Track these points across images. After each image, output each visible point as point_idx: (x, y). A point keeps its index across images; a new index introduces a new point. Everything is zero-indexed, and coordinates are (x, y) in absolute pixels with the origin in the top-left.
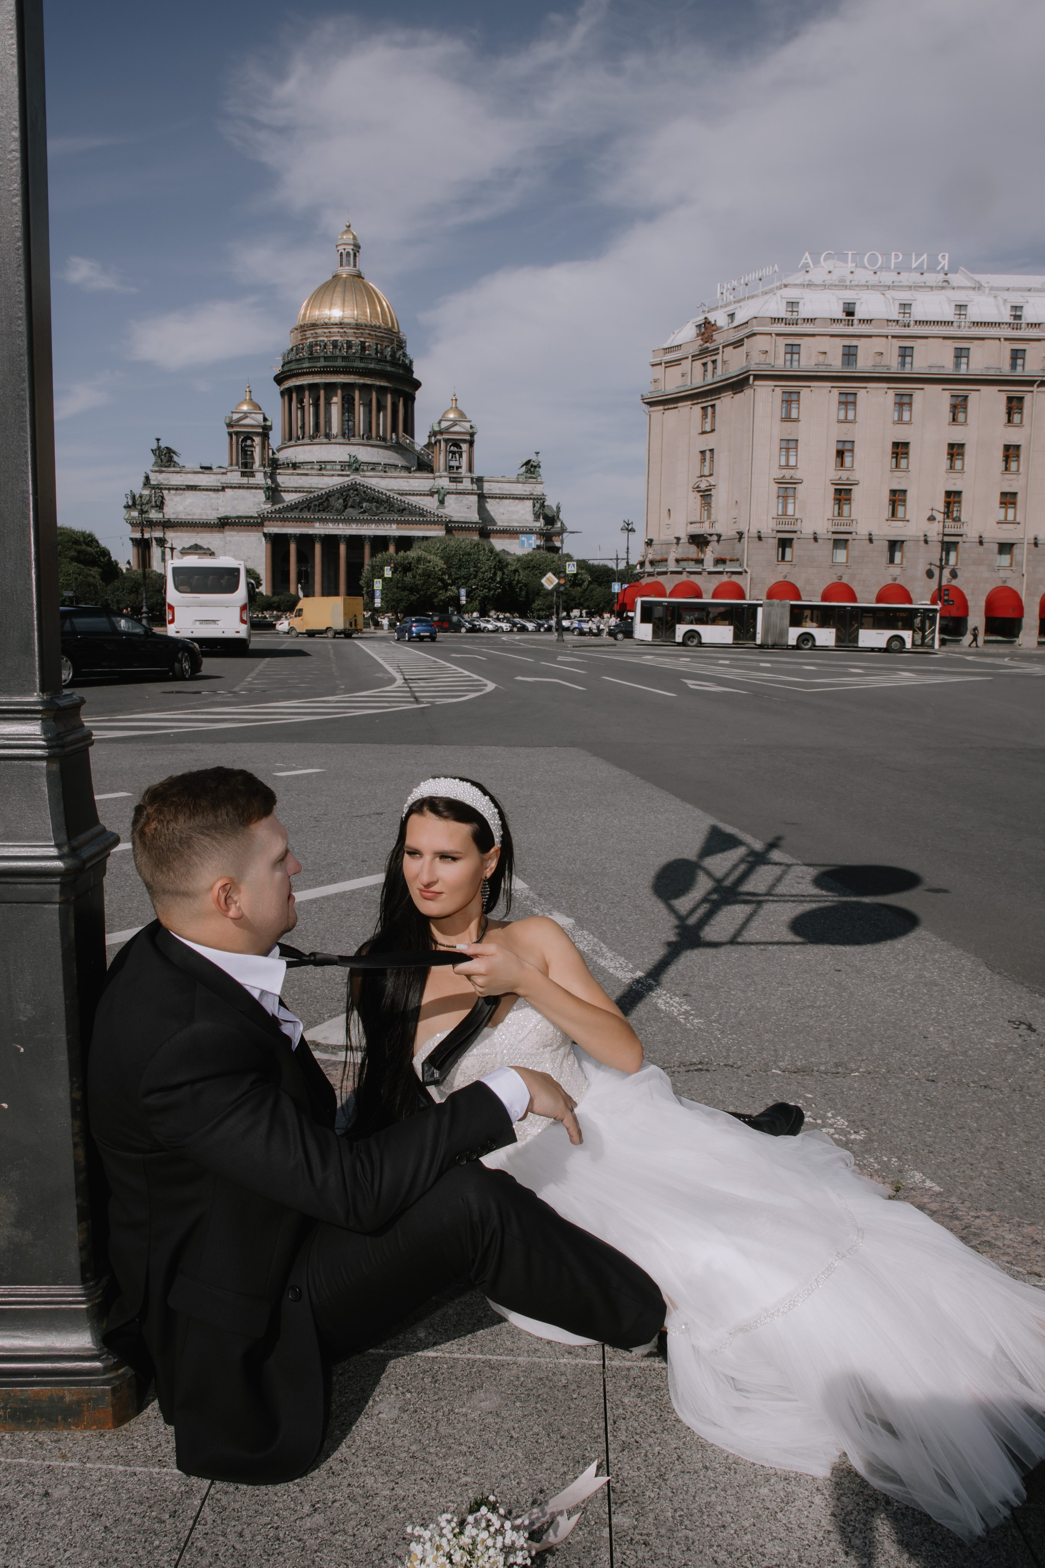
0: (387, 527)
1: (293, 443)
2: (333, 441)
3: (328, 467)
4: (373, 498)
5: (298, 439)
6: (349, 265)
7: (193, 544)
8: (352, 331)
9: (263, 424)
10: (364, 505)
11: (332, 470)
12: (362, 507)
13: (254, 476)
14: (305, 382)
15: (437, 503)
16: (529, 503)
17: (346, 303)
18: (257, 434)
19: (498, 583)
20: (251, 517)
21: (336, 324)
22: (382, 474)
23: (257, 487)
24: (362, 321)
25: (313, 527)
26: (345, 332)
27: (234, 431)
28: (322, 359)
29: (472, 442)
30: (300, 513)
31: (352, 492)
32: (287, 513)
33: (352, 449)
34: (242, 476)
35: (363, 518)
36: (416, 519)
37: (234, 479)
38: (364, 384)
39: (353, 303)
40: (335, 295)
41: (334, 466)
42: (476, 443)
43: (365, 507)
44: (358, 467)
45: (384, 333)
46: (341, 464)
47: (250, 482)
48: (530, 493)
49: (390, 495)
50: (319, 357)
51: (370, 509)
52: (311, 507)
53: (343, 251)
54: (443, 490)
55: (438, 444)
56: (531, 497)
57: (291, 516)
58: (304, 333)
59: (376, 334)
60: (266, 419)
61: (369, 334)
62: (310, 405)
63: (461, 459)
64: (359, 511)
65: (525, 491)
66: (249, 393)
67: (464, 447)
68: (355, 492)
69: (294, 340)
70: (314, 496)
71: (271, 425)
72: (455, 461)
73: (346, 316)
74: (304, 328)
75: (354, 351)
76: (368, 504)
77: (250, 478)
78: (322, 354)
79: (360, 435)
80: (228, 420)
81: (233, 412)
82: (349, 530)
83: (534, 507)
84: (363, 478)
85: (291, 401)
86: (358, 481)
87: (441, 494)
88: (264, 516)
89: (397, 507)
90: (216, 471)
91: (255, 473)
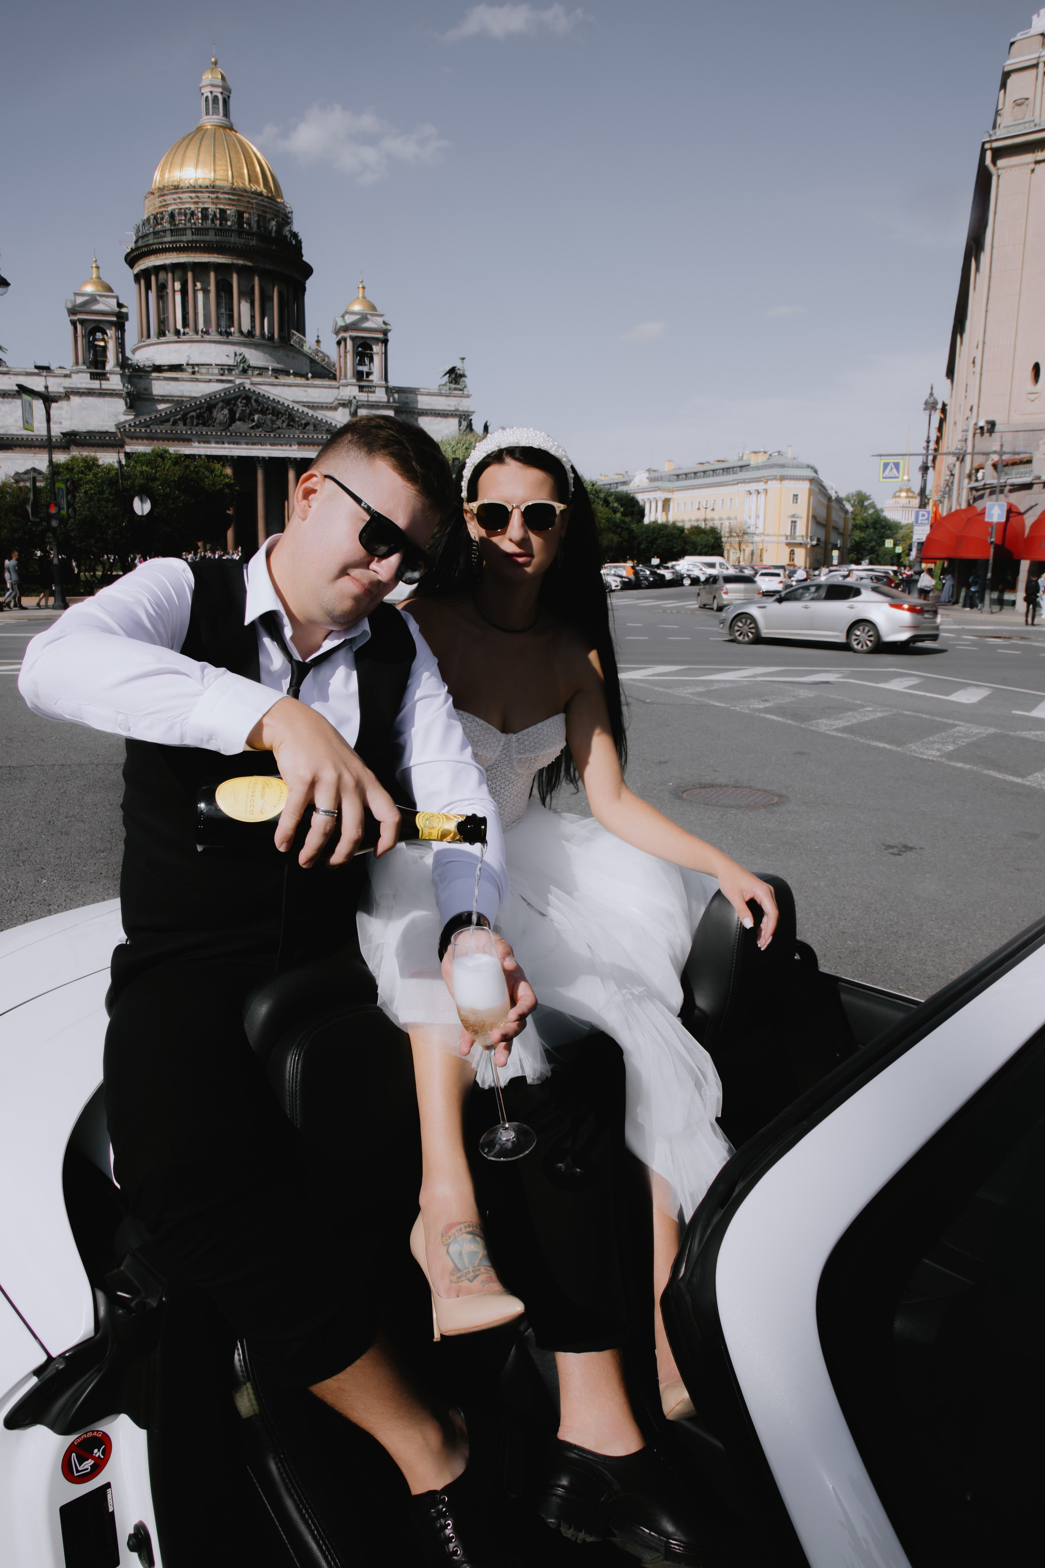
0: (288, 448)
1: (154, 339)
2: (207, 337)
3: (203, 370)
4: (268, 409)
5: (162, 333)
6: (218, 114)
7: (29, 466)
8: (227, 196)
9: (117, 309)
10: (256, 417)
11: (208, 373)
12: (253, 421)
13: (108, 379)
14: (168, 262)
17: (216, 159)
20: (107, 432)
21: (207, 187)
22: (273, 380)
23: (112, 394)
24: (238, 184)
25: (192, 447)
26: (217, 198)
27: (79, 320)
28: (189, 232)
29: (385, 342)
30: (174, 427)
31: (240, 400)
32: (156, 426)
33: (231, 349)
34: (91, 379)
35: (256, 435)
36: (322, 437)
37: (81, 383)
38: (244, 267)
39: (226, 161)
40: (202, 150)
41: (210, 370)
42: (389, 344)
43: (258, 420)
44: (246, 368)
45: (266, 202)
46: (220, 367)
47: (103, 387)
48: (453, 409)
49: (288, 405)
50: (185, 229)
51: (263, 423)
52: (187, 419)
53: (209, 94)
54: (354, 401)
55: (343, 343)
56: (456, 414)
57: (161, 431)
58: (163, 198)
59: (256, 203)
60: (120, 305)
61: (248, 202)
62: (174, 291)
63: (372, 364)
64: (250, 426)
65: (449, 406)
66: (94, 269)
67: (377, 349)
68: (244, 401)
69: (150, 208)
70: (191, 405)
71: (127, 314)
72: (365, 365)
73: (217, 177)
74: (162, 191)
75: (229, 223)
76: (261, 416)
77: (103, 382)
78: (188, 225)
79: (241, 332)
80: (70, 305)
81: (76, 294)
82: (237, 450)
83: (460, 426)
84: (252, 384)
85: (148, 287)
86: (247, 386)
87: (351, 406)
88: (125, 430)
89: (298, 422)
90: (56, 372)
91: (108, 375)
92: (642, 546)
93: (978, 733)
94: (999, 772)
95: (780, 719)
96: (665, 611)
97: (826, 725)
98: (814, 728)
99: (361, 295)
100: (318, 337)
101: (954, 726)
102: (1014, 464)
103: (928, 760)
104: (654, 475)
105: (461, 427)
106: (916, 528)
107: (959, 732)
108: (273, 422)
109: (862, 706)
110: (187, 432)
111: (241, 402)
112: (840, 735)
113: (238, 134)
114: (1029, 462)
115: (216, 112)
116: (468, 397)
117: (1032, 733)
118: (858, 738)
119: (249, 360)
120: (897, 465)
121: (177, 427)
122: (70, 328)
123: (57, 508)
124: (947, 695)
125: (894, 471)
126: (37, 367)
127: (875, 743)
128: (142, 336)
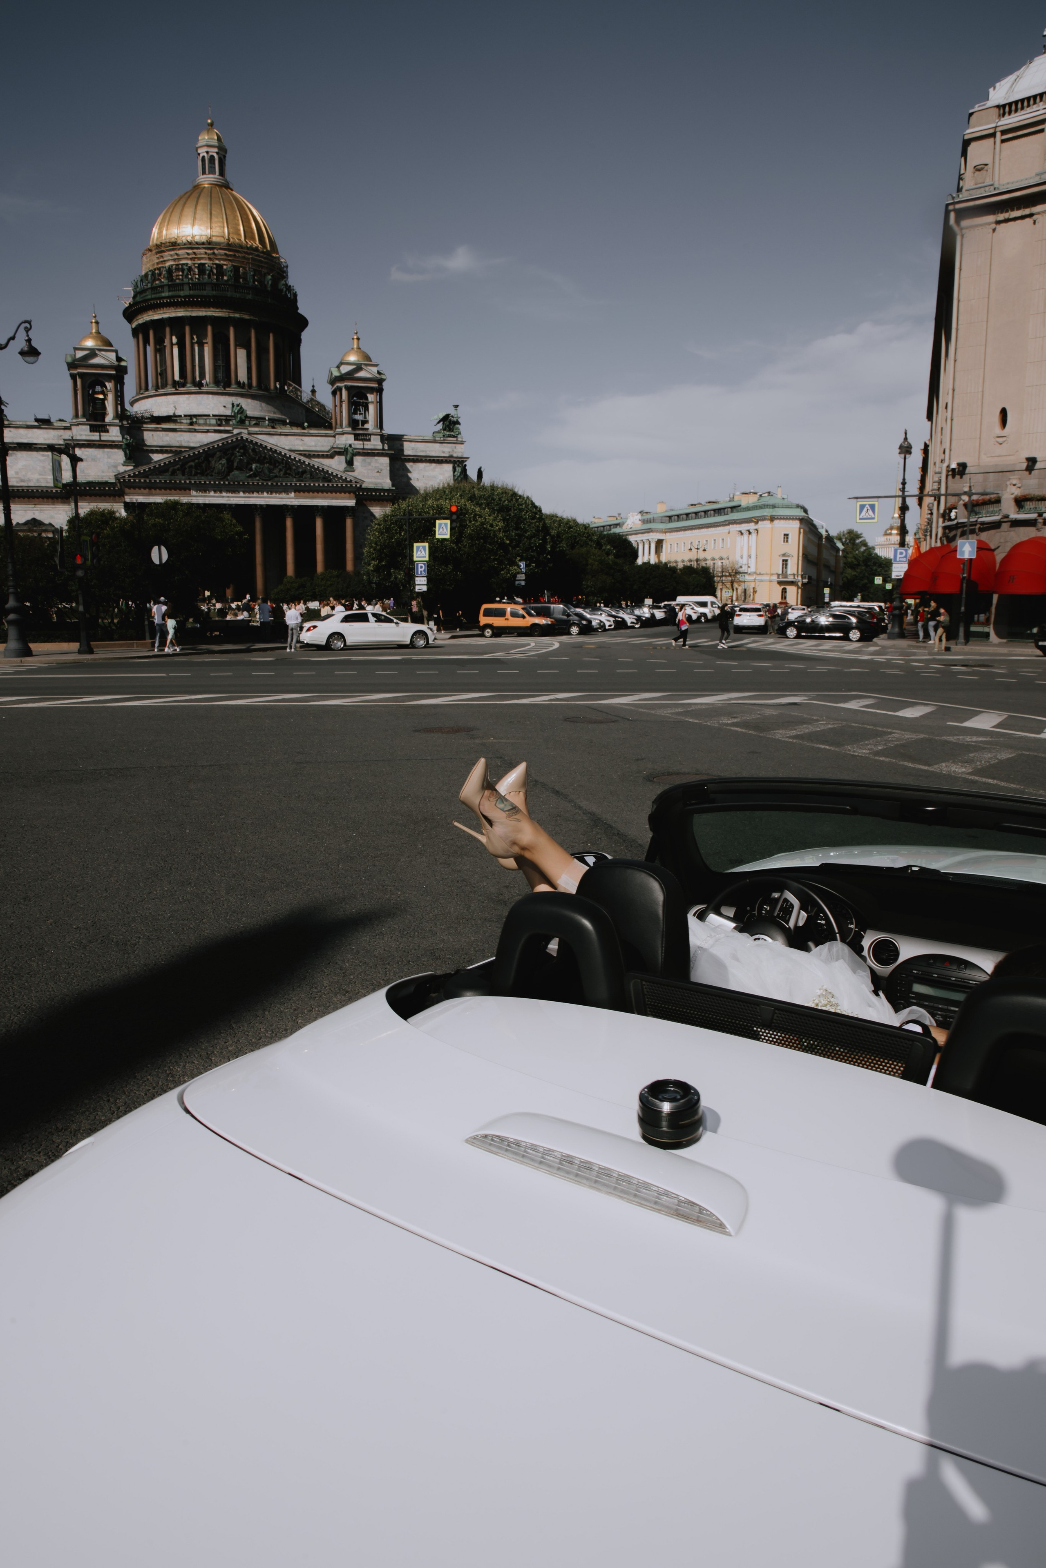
0: (283, 495)
1: (152, 392)
2: (204, 389)
3: (201, 421)
4: (265, 458)
5: (159, 386)
6: (215, 174)
8: (223, 252)
9: (116, 363)
10: (254, 466)
11: (206, 424)
12: (251, 469)
13: (107, 431)
14: (166, 316)
15: (343, 465)
16: (449, 467)
17: (213, 217)
18: (109, 377)
19: (549, 553)
20: (106, 483)
21: (203, 244)
22: (269, 430)
24: (234, 240)
25: (190, 495)
26: (214, 253)
27: (79, 374)
28: (186, 287)
29: (380, 391)
30: (172, 477)
31: (237, 450)
32: (155, 477)
33: (228, 400)
34: (91, 431)
35: (253, 483)
36: (319, 484)
37: (81, 435)
38: (240, 320)
39: (223, 218)
40: (199, 207)
41: (208, 420)
42: (384, 393)
43: (255, 468)
44: (244, 418)
45: (262, 257)
46: (217, 418)
47: (103, 438)
48: (447, 455)
49: (285, 454)
50: (182, 285)
51: (261, 472)
52: (186, 468)
53: (205, 154)
54: (350, 449)
55: (338, 393)
56: (450, 460)
57: (160, 481)
58: (161, 255)
59: (252, 258)
60: (119, 359)
61: (244, 257)
62: (172, 345)
63: (367, 412)
64: (248, 475)
65: (443, 452)
66: (94, 324)
67: (371, 397)
68: (242, 451)
69: (148, 264)
70: (189, 455)
71: (126, 367)
72: (360, 414)
73: (214, 234)
74: (160, 248)
75: (225, 278)
76: (258, 465)
77: (102, 434)
78: (186, 280)
79: (238, 383)
80: (69, 360)
81: (76, 349)
82: (235, 499)
83: (454, 472)
84: (249, 434)
85: (146, 341)
86: (245, 436)
87: (347, 454)
88: (124, 480)
89: (295, 470)
90: (55, 424)
91: (108, 427)
92: (635, 587)
93: (908, 739)
94: (912, 763)
95: (744, 730)
96: (655, 647)
97: (780, 734)
98: (770, 736)
99: (355, 346)
100: (313, 386)
101: (891, 733)
102: (985, 503)
103: (858, 756)
104: (646, 517)
105: (456, 473)
106: (894, 565)
107: (894, 737)
108: (270, 471)
109: (817, 721)
110: (185, 482)
111: (238, 452)
112: (791, 740)
113: (234, 192)
114: (998, 501)
115: (212, 171)
116: (463, 444)
117: (955, 737)
118: (805, 743)
119: (246, 411)
120: (872, 507)
121: (176, 477)
122: (70, 382)
123: (83, 559)
124: (895, 712)
125: (870, 512)
126: (37, 420)
127: (818, 746)
128: (140, 389)
